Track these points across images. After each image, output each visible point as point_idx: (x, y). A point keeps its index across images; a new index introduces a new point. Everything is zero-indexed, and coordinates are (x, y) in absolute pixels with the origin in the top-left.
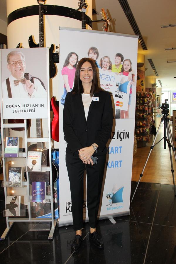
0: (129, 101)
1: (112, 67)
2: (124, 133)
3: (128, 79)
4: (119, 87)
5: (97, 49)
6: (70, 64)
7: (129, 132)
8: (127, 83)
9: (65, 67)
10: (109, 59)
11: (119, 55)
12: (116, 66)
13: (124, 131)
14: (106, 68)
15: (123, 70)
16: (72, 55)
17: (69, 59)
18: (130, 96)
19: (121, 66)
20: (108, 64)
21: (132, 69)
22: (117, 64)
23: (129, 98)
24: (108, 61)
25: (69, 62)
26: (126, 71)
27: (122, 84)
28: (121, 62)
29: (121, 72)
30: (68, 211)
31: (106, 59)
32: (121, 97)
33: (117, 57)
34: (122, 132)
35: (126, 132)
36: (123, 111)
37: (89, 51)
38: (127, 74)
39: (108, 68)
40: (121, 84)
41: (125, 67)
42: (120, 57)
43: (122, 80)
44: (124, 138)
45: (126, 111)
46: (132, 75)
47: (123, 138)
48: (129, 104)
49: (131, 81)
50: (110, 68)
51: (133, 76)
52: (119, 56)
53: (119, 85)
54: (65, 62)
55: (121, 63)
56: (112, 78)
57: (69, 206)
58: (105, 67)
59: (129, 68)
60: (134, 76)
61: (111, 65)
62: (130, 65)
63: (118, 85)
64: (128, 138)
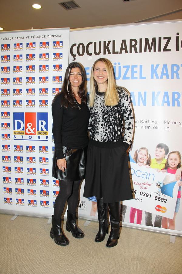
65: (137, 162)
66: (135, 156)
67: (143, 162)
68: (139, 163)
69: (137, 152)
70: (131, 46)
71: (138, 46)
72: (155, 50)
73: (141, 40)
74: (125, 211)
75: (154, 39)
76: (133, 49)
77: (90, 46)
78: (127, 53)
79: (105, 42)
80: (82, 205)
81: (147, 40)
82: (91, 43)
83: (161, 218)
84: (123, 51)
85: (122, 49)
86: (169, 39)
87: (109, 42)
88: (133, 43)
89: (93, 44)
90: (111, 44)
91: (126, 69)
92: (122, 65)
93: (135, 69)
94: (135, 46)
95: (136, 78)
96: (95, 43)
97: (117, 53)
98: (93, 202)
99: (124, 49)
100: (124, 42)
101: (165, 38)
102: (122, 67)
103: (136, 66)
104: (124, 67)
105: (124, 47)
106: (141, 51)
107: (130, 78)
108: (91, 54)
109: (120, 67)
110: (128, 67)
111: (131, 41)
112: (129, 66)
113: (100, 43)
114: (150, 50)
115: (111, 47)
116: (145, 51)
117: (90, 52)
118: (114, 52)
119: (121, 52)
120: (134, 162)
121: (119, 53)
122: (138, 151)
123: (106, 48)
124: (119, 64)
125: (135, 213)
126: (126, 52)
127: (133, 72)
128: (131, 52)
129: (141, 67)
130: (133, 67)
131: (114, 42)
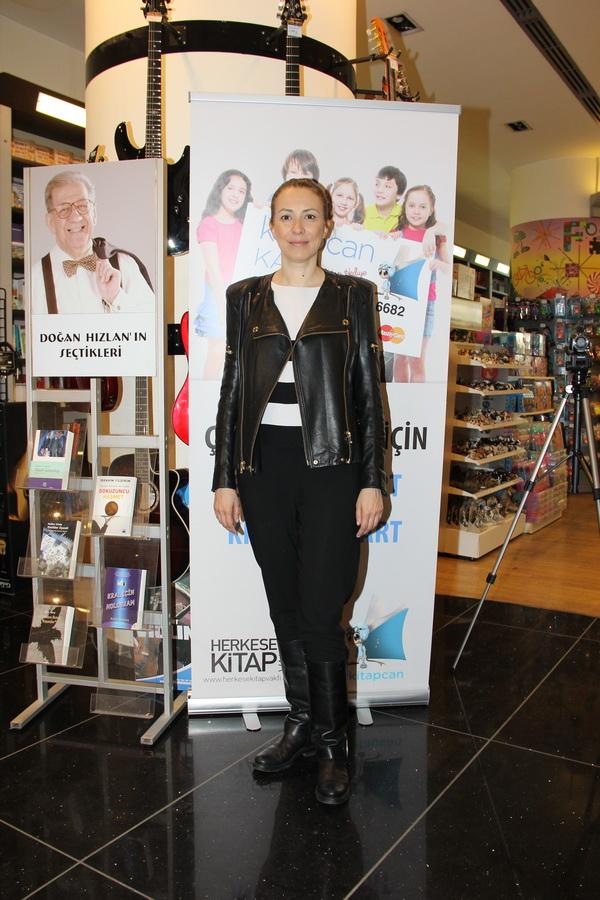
0: (426, 326)
1: (364, 215)
2: (408, 430)
3: (422, 253)
4: (390, 279)
5: (313, 157)
6: (224, 207)
7: (425, 429)
8: (420, 264)
9: (208, 218)
10: (355, 186)
11: (390, 173)
12: (380, 208)
13: (408, 423)
14: (346, 216)
15: (403, 224)
16: (229, 181)
17: (220, 191)
18: (428, 310)
19: (397, 211)
20: (350, 204)
21: (437, 218)
22: (382, 203)
23: (427, 314)
24: (353, 196)
25: (220, 201)
26: (414, 227)
27: (400, 269)
28: (398, 197)
29: (396, 230)
30: (218, 667)
31: (346, 189)
32: (398, 311)
33: (384, 181)
34: (401, 429)
35: (416, 429)
36: (403, 358)
37: (287, 164)
38: (418, 236)
39: (351, 216)
40: (396, 268)
41: (409, 212)
42: (393, 181)
43: (400, 255)
44: (407, 447)
45: (416, 358)
46: (437, 237)
47: (403, 447)
48: (425, 335)
49: (432, 258)
50: (359, 217)
51: (440, 241)
52: (390, 178)
53: (391, 273)
54: (209, 202)
55: (397, 201)
56: (367, 251)
57: (222, 652)
58: (342, 213)
59: (425, 215)
60: (445, 241)
61: (363, 207)
62: (428, 206)
63: (386, 273)
64: (424, 446)
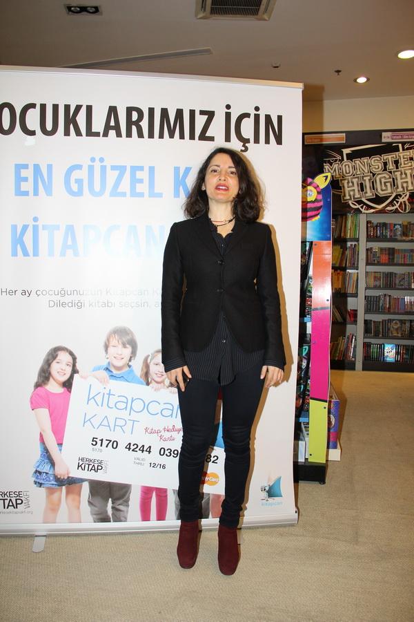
65: (148, 384)
66: (145, 370)
67: (163, 382)
68: (153, 384)
69: (149, 361)
70: (129, 123)
71: (144, 124)
72: (182, 137)
73: (151, 111)
74: (129, 497)
75: (179, 113)
76: (134, 128)
77: (30, 112)
78: (121, 136)
79: (67, 107)
80: (19, 502)
81: (164, 112)
82: (33, 106)
83: (209, 499)
84: (110, 131)
85: (107, 128)
86: (210, 115)
87: (78, 108)
88: (135, 116)
89: (38, 107)
90: (83, 112)
91: (117, 173)
92: (107, 163)
93: (139, 175)
94: (137, 123)
95: (141, 195)
96: (43, 107)
97: (97, 134)
98: (48, 488)
99: (112, 128)
100: (113, 110)
101: (202, 113)
102: (108, 169)
103: (141, 168)
104: (114, 168)
105: (112, 123)
106: (151, 135)
107: (128, 194)
108: (33, 133)
109: (103, 169)
110: (122, 169)
111: (129, 110)
112: (124, 168)
113: (56, 107)
114: (172, 135)
115: (81, 119)
116: (161, 136)
117: (30, 127)
118: (90, 133)
119: (106, 134)
120: (142, 384)
121: (101, 134)
122: (150, 358)
123: (71, 120)
124: (102, 160)
125: (151, 497)
126: (119, 135)
127: (135, 181)
128: (129, 135)
129: (152, 169)
130: (135, 169)
131: (89, 109)
